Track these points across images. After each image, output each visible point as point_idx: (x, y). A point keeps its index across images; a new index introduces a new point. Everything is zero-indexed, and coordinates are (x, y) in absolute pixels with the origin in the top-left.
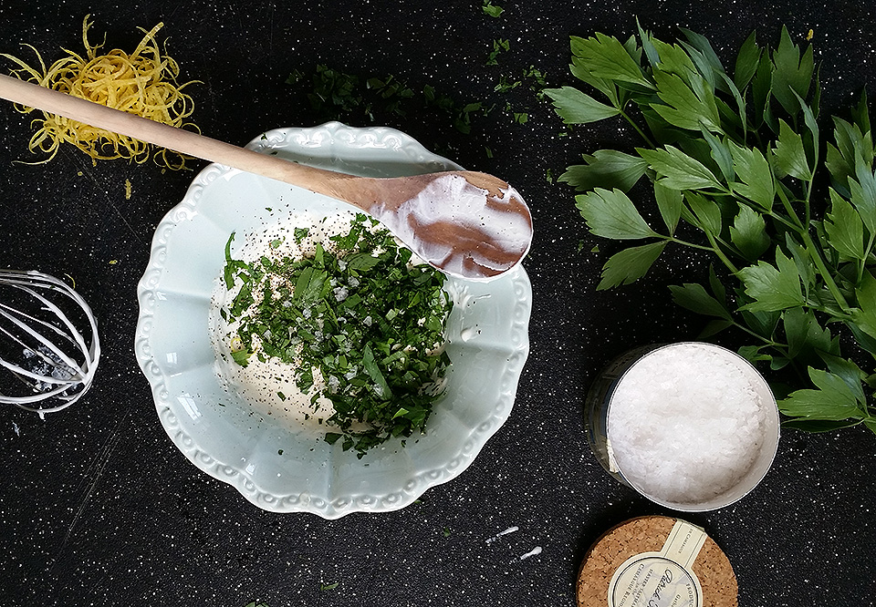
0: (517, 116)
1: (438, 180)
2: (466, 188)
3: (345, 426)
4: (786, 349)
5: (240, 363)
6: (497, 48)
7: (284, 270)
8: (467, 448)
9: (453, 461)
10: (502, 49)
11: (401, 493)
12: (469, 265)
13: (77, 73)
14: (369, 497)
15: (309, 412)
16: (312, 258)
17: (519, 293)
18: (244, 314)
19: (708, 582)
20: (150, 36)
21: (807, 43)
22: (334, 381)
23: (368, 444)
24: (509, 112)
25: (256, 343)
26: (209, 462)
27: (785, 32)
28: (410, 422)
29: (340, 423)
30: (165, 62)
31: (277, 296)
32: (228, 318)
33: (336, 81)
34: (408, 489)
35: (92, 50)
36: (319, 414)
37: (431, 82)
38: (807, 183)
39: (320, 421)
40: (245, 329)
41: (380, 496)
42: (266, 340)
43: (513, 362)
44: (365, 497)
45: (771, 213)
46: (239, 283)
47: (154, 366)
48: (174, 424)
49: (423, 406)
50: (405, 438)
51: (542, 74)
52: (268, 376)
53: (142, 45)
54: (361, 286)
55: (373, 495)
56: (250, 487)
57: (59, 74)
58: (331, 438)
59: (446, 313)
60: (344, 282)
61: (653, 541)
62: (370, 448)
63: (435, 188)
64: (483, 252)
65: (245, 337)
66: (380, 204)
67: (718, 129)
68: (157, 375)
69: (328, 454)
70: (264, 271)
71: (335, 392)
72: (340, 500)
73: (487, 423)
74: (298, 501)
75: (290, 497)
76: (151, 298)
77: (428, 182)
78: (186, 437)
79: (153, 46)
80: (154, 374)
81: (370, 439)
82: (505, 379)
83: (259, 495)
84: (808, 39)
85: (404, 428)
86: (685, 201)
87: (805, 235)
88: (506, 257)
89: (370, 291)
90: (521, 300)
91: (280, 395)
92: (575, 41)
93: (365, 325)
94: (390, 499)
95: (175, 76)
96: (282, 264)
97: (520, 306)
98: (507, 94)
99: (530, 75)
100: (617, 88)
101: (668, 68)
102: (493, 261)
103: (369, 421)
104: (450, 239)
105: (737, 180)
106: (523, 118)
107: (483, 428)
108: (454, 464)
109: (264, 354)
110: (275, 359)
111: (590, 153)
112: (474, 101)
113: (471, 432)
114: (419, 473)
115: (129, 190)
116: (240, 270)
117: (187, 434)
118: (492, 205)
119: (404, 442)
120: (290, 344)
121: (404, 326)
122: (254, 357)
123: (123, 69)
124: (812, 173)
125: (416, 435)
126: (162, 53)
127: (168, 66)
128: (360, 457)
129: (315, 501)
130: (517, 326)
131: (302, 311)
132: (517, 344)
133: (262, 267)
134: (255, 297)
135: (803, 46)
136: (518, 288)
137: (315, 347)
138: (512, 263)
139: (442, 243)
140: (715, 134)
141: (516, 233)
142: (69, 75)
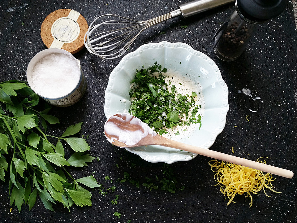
0: (109, 179)
1: (135, 144)
2: (125, 142)
3: (160, 75)
4: (23, 106)
5: (194, 93)
6: (116, 202)
7: (182, 122)
8: (124, 63)
9: (128, 59)
10: (114, 201)
11: (143, 49)
12: (124, 118)
13: (253, 187)
14: (153, 48)
15: (172, 80)
16: (173, 126)
17: (108, 110)
18: (194, 108)
19: (50, 35)
20: (231, 200)
21: (12, 207)
22: (164, 88)
23: (154, 67)
24: (111, 180)
25: (189, 100)
26: (202, 56)
27: (20, 210)
28: (141, 74)
29: (162, 76)
30: (225, 192)
31: (184, 114)
32: (199, 106)
33: (168, 187)
34: (141, 50)
35: (249, 195)
36: (169, 79)
37: (137, 189)
38: (14, 158)
39: (168, 77)
40: (193, 104)
41: (150, 48)
42: (186, 101)
43: (110, 89)
44: (155, 48)
45: (26, 147)
46: (196, 117)
47: (222, 84)
48: (214, 67)
49: (138, 79)
50: (143, 69)
51: (100, 193)
52: (185, 90)
53: (233, 197)
54: (158, 116)
55: (152, 48)
56: (190, 50)
57: (259, 187)
58: (165, 70)
59: (130, 110)
60: (163, 118)
61: (66, 46)
62: (153, 66)
63: (136, 141)
64: (120, 122)
65: (193, 101)
66: (153, 136)
67: (43, 173)
68: (221, 82)
69: (166, 63)
70: (188, 122)
71: (164, 86)
72: (162, 47)
73: (118, 71)
74: (175, 46)
75: (177, 47)
76: (224, 105)
77: (138, 143)
78: (210, 63)
79: (229, 196)
80: (222, 82)
81: (153, 69)
82: (112, 84)
83: (187, 47)
84: (12, 209)
85: (143, 72)
86: (54, 150)
87: (15, 141)
88: (113, 120)
89: (155, 115)
90: (108, 108)
91: (181, 84)
92: (90, 204)
93: (156, 104)
94: (147, 47)
95: (221, 188)
96: (183, 124)
97: (108, 106)
98: (112, 186)
99: (104, 192)
100: (76, 189)
101: (59, 193)
102: (117, 119)
103: (153, 77)
104: (130, 126)
105: (37, 155)
106: (107, 178)
107: (119, 69)
108: (128, 58)
109: (187, 97)
110: (183, 95)
111: (85, 166)
112: (123, 183)
113: (123, 68)
114: (138, 55)
115: (233, 150)
116: (196, 121)
117: (210, 64)
118: (117, 137)
119: (143, 67)
120: (179, 99)
121: (144, 105)
122: (190, 95)
123: (238, 187)
124: (13, 161)
125: (139, 69)
126: (226, 195)
127: (223, 191)
128: (156, 63)
129: (169, 46)
130: (109, 100)
131: (176, 109)
132: (109, 95)
133: (189, 123)
134: (191, 114)
135: (14, 206)
136: (109, 112)
137: (171, 98)
138: (111, 119)
139: (133, 125)
140: (44, 171)
141: (109, 128)
142: (256, 186)
